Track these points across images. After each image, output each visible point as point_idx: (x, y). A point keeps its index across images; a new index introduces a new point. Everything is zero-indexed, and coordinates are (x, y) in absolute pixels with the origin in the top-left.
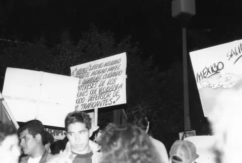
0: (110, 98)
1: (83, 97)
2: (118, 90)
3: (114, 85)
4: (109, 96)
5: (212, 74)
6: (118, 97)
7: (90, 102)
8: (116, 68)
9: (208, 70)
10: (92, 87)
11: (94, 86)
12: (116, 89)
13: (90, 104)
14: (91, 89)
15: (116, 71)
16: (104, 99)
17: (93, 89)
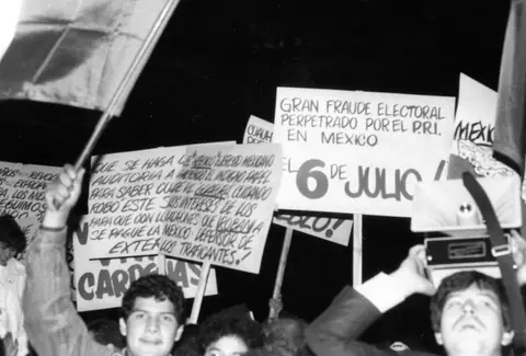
0: (232, 250)
1: (188, 226)
2: (250, 234)
3: (247, 219)
4: (231, 242)
5: (486, 142)
6: (247, 251)
7: (198, 243)
8: (263, 176)
9: (483, 129)
10: (207, 210)
11: (212, 208)
12: (248, 232)
13: (196, 247)
14: (206, 213)
15: (261, 185)
16: (221, 247)
17: (209, 213)
